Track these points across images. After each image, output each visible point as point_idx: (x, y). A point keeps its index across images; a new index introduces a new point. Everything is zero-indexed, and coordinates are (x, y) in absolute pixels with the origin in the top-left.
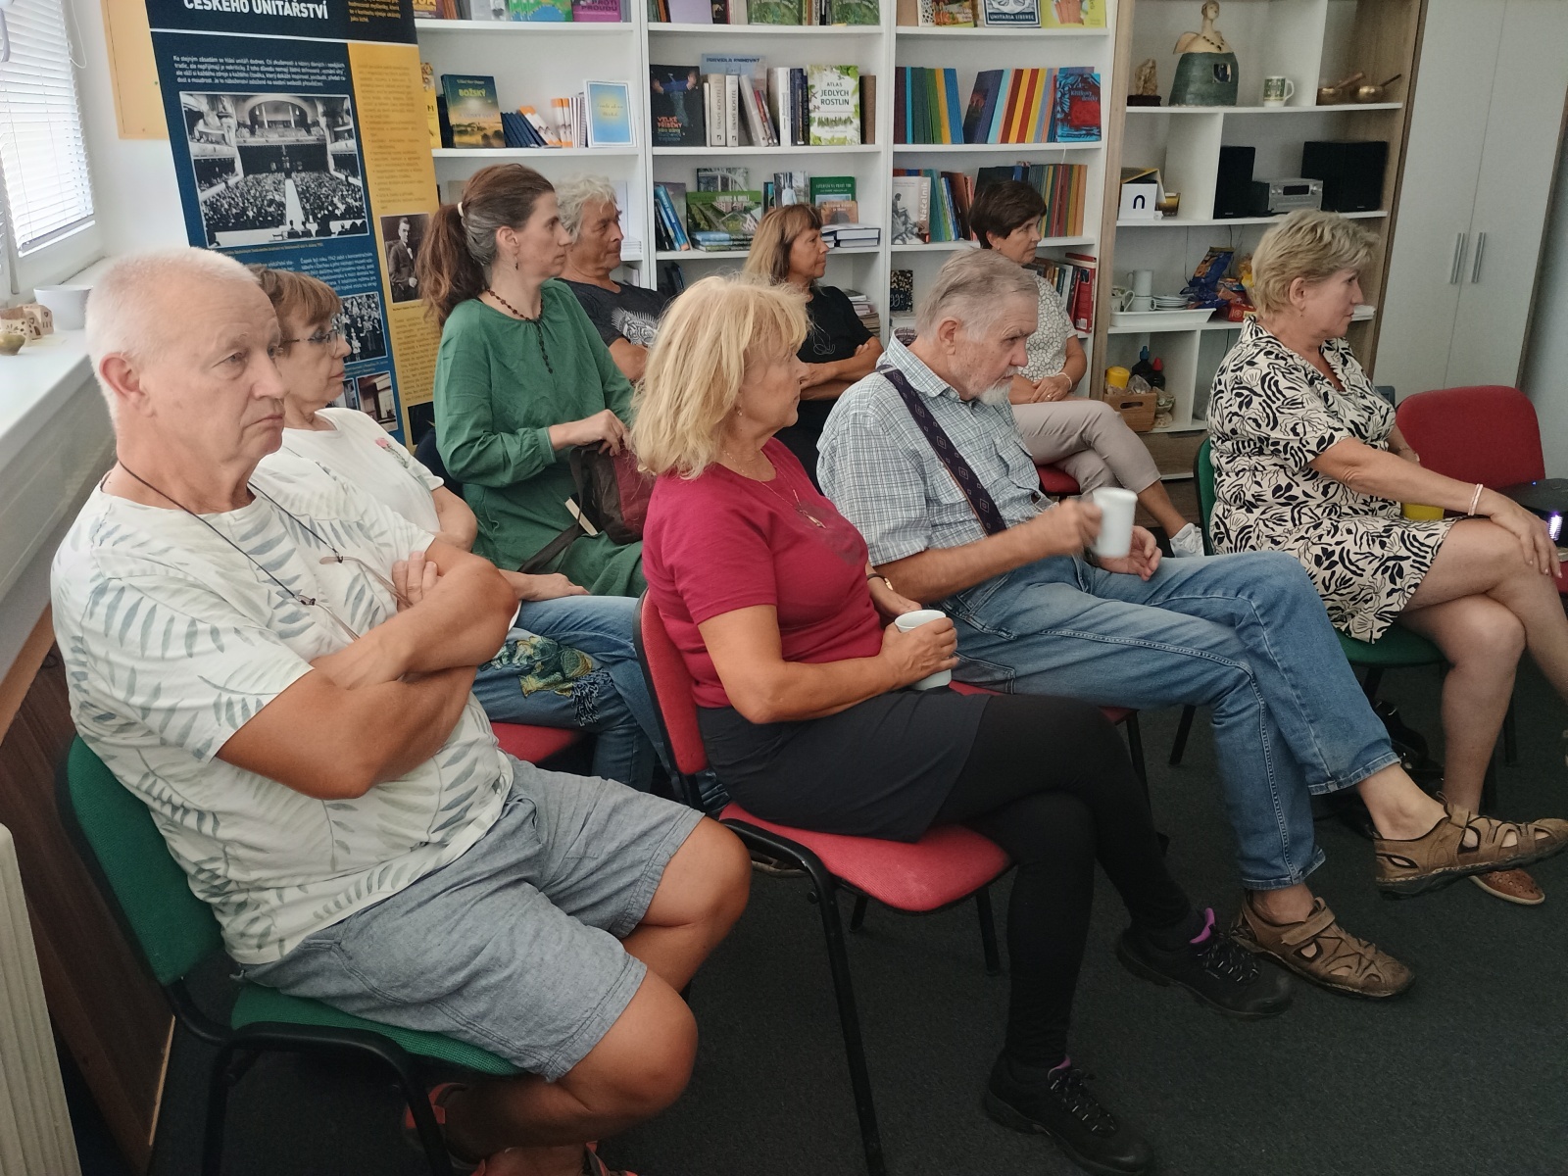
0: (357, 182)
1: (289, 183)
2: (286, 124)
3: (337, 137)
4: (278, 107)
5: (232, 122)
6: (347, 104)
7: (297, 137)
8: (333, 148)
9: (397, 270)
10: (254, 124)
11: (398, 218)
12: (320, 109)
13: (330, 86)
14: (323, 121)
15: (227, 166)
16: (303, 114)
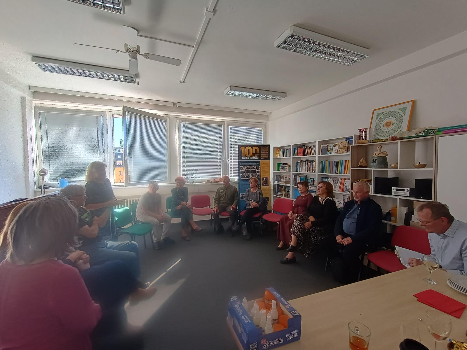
0: (259, 174)
1: (251, 174)
2: (251, 168)
3: (257, 170)
4: (251, 167)
5: (245, 168)
6: (259, 167)
7: (253, 170)
8: (256, 171)
9: (263, 183)
10: (248, 168)
11: (264, 178)
12: (256, 167)
13: (257, 165)
14: (256, 168)
15: (244, 172)
16: (254, 167)
